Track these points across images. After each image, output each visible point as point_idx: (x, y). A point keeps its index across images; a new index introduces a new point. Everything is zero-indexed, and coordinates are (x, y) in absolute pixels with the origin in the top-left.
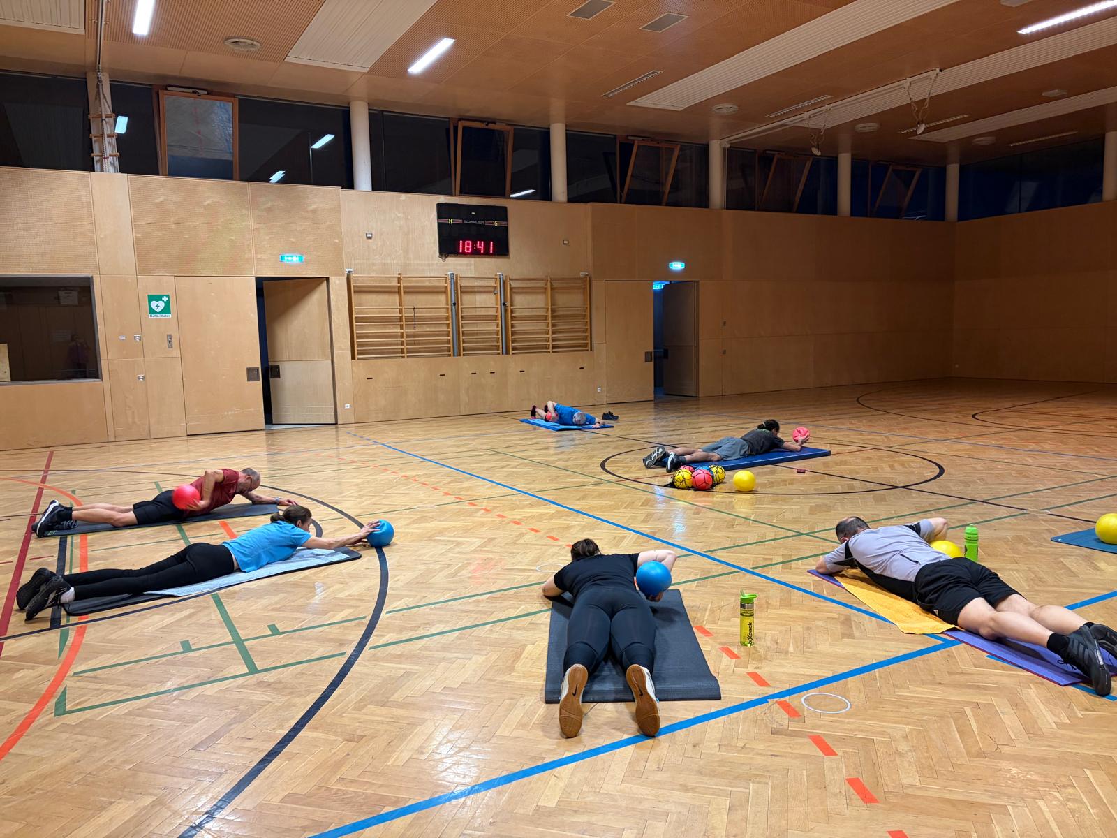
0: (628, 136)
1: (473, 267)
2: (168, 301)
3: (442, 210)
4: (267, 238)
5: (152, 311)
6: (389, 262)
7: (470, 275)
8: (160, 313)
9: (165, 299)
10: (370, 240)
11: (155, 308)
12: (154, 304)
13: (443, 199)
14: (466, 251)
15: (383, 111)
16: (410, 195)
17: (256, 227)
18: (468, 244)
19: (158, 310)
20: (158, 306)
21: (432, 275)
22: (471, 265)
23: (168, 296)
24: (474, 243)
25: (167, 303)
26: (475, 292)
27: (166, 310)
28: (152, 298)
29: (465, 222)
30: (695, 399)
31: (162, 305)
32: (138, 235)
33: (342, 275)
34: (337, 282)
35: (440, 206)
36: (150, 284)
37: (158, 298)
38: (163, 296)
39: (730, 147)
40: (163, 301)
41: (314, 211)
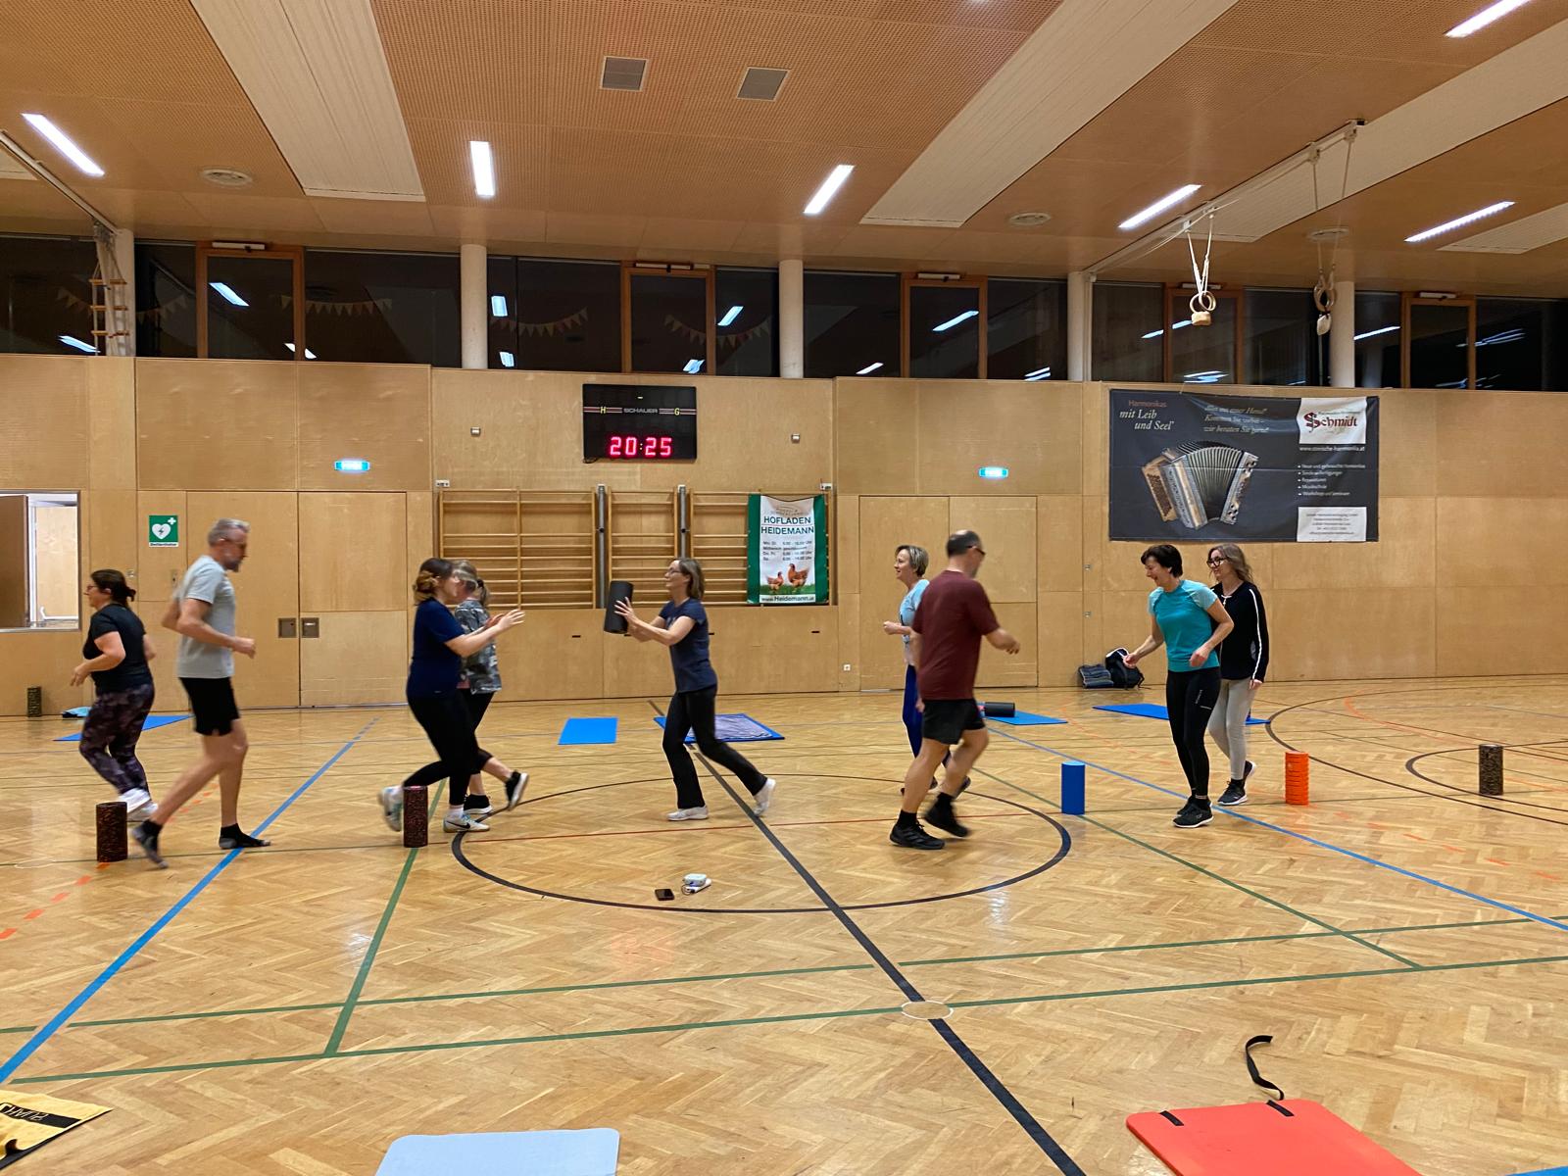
0: (917, 273)
1: (638, 477)
2: (176, 524)
3: (591, 394)
4: (319, 436)
5: (153, 538)
6: (505, 469)
7: (633, 489)
8: (166, 539)
9: (172, 521)
10: (476, 439)
11: (157, 534)
12: (156, 528)
13: (593, 378)
14: (627, 452)
15: (517, 257)
16: (542, 373)
17: (303, 422)
18: (631, 443)
19: (161, 537)
20: (162, 530)
21: (572, 488)
22: (635, 473)
23: (175, 518)
24: (642, 442)
25: (174, 527)
26: (641, 513)
27: (172, 537)
28: (154, 520)
29: (627, 410)
30: (1035, 690)
31: (167, 529)
32: (144, 436)
33: (426, 488)
34: (419, 498)
35: (586, 387)
36: (152, 501)
37: (163, 520)
38: (169, 517)
39: (1097, 280)
40: (169, 524)
41: (389, 399)
